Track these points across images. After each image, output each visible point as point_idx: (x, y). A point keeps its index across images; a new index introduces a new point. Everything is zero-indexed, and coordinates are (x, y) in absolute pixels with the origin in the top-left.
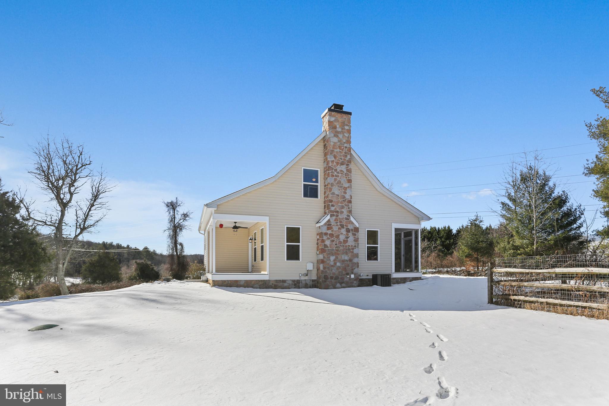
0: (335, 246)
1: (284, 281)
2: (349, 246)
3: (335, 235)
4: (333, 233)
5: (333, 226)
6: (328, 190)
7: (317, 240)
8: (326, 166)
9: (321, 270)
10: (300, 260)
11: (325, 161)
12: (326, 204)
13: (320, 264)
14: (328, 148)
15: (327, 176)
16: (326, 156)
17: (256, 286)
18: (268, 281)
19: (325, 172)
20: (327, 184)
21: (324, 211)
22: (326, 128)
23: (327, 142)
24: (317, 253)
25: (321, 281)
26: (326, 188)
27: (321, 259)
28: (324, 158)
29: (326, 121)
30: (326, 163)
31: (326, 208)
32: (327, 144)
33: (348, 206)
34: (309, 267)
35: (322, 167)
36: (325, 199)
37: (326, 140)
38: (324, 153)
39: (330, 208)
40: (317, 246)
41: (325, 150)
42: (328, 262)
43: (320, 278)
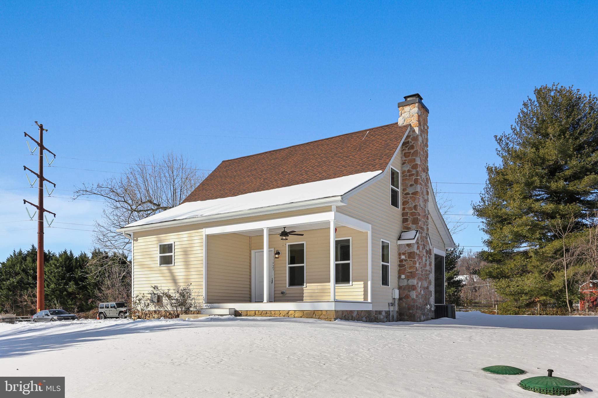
0: (421, 269)
1: (380, 312)
2: (427, 270)
3: (421, 256)
5: (420, 246)
6: (414, 201)
7: (399, 261)
8: (408, 169)
9: (413, 299)
10: (388, 286)
11: (407, 163)
12: (409, 217)
13: (410, 291)
14: (415, 148)
15: (413, 183)
16: (410, 158)
17: (364, 319)
18: (371, 311)
19: (407, 177)
20: (413, 192)
21: (403, 225)
22: (409, 121)
23: (412, 140)
24: (399, 277)
25: (412, 312)
26: (407, 197)
27: (413, 284)
28: (404, 159)
29: (412, 113)
30: (409, 166)
31: (409, 222)
32: (413, 142)
33: (427, 223)
34: (397, 294)
35: (400, 168)
36: (407, 210)
37: (411, 137)
38: (404, 152)
39: (418, 224)
40: (399, 268)
41: (406, 148)
42: (418, 288)
43: (409, 309)
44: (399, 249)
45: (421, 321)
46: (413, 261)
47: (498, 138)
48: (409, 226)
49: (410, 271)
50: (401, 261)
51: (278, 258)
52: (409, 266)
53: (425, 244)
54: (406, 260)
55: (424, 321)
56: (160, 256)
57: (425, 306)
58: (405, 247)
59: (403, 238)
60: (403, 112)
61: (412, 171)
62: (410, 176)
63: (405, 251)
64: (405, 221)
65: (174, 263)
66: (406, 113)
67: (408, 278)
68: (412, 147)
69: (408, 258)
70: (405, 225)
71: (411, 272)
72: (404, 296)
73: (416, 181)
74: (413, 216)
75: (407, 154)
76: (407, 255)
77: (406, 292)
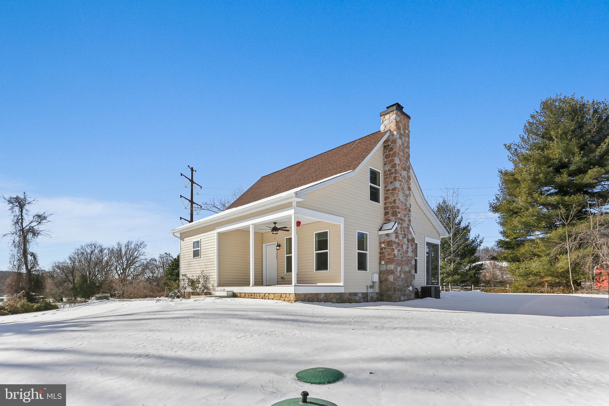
0: (401, 256)
1: (356, 294)
2: (409, 256)
3: (400, 244)
4: (399, 242)
5: (399, 235)
6: (393, 195)
7: (380, 249)
8: (388, 169)
9: (391, 282)
10: (367, 271)
11: (388, 164)
12: (389, 210)
13: (388, 275)
14: (394, 149)
15: (393, 180)
16: (390, 159)
17: (334, 300)
18: (343, 294)
19: (388, 175)
20: (393, 189)
21: (385, 217)
22: (389, 127)
23: (392, 143)
24: (380, 263)
25: (390, 293)
26: (388, 193)
27: (391, 269)
28: (386, 160)
29: (391, 120)
30: (389, 166)
31: (390, 215)
32: (392, 145)
33: (409, 215)
34: (376, 278)
35: (382, 169)
36: (388, 205)
37: (391, 140)
38: (385, 154)
39: (397, 215)
40: (379, 255)
41: (387, 151)
42: (396, 273)
43: (388, 290)
44: (380, 239)
45: (400, 301)
46: (391, 249)
47: (507, 146)
48: (390, 218)
49: (388, 257)
50: (381, 249)
51: (279, 249)
52: (388, 253)
53: (406, 234)
54: (385, 248)
55: (404, 301)
56: (193, 251)
57: (406, 287)
58: (385, 237)
59: (383, 229)
60: (384, 120)
61: (391, 170)
62: (390, 174)
63: (384, 240)
64: (386, 214)
65: (201, 255)
66: (387, 120)
67: (387, 263)
68: (392, 149)
69: (387, 246)
70: (386, 217)
71: (389, 259)
72: (384, 279)
73: (395, 179)
74: (392, 209)
75: (388, 156)
76: (386, 243)
77: (385, 276)
